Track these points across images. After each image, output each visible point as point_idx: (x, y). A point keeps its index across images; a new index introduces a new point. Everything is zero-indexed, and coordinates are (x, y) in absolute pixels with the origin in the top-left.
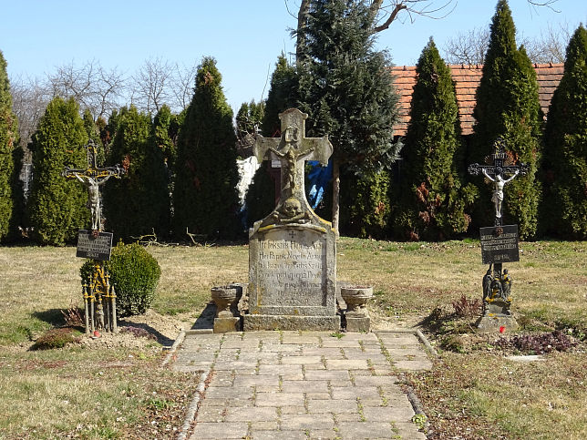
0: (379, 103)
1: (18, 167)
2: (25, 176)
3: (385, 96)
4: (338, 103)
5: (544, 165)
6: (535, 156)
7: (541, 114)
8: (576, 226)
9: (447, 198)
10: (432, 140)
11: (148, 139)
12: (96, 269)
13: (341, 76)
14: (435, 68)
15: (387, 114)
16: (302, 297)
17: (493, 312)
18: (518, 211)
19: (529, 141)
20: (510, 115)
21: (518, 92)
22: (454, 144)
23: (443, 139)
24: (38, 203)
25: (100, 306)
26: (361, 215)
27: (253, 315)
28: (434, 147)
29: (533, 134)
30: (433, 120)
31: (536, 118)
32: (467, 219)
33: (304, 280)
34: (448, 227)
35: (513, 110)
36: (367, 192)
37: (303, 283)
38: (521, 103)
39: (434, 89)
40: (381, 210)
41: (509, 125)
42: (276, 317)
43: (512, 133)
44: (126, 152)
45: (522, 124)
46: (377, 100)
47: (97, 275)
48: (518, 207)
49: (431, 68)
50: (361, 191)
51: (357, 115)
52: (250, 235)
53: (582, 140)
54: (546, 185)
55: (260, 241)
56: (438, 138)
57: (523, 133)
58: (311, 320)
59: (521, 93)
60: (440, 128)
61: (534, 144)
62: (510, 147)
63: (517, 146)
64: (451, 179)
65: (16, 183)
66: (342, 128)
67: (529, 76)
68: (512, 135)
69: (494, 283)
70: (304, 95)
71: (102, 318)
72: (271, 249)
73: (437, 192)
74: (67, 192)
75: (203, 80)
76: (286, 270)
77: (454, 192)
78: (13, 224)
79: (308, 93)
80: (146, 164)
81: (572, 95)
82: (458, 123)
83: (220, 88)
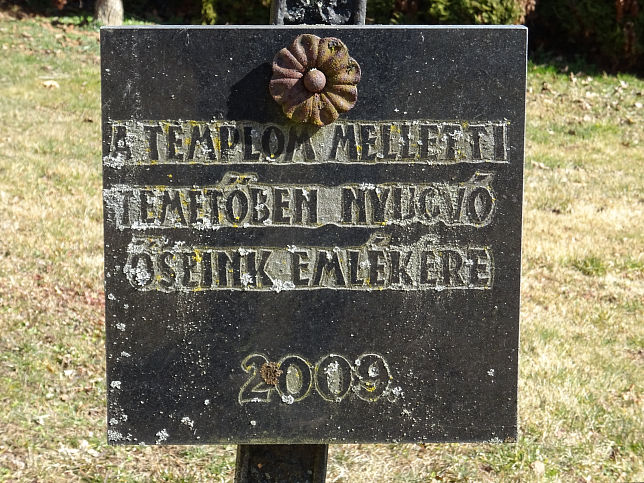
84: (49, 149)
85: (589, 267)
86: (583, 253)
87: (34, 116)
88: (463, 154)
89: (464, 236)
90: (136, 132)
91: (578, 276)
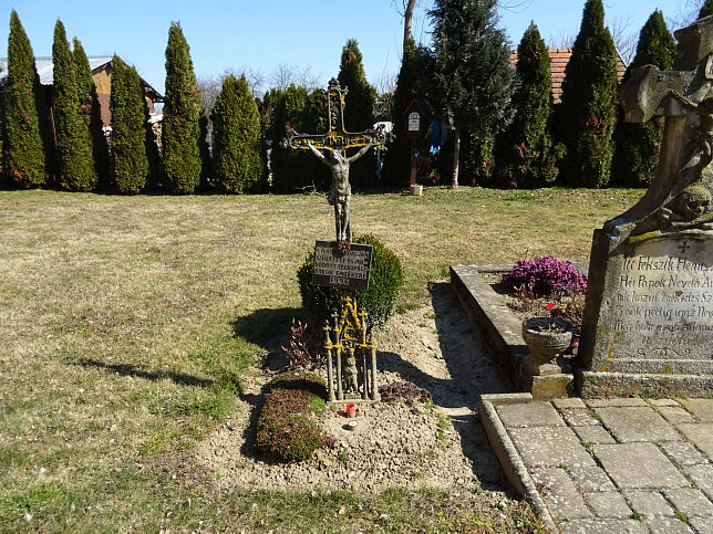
1: (204, 132)
2: (209, 139)
4: (468, 75)
6: (614, 121)
8: (642, 177)
9: (541, 155)
10: (532, 107)
12: (345, 303)
14: (537, 46)
16: (682, 347)
18: (598, 166)
20: (597, 86)
21: (605, 66)
22: (548, 111)
23: (540, 107)
24: (221, 161)
25: (352, 360)
26: (473, 168)
27: (599, 374)
28: (533, 113)
30: (534, 91)
32: (557, 172)
33: (690, 320)
34: (543, 178)
35: (600, 82)
36: (479, 150)
37: (688, 326)
38: (607, 77)
39: (536, 64)
40: (488, 164)
41: (597, 95)
42: (637, 377)
44: (288, 119)
45: (605, 93)
47: (346, 313)
48: (599, 162)
49: (534, 47)
50: (473, 149)
51: (483, 85)
52: (613, 247)
54: (619, 144)
55: (625, 257)
56: (536, 106)
58: (693, 382)
59: (608, 68)
60: (539, 98)
61: (613, 110)
62: (596, 113)
63: (601, 112)
64: (546, 140)
65: (203, 145)
66: (470, 97)
68: (598, 103)
70: (439, 69)
71: (355, 377)
72: (642, 272)
73: (533, 150)
74: (243, 151)
75: (348, 59)
76: (662, 304)
77: (547, 149)
78: (203, 177)
82: (552, 99)
83: (361, 66)
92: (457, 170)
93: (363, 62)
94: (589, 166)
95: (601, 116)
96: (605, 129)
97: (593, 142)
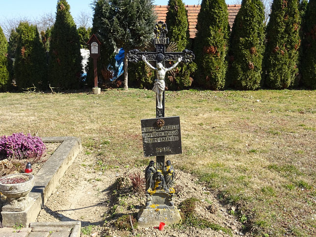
0: (146, 20)
3: (149, 16)
4: (124, 20)
5: (229, 53)
6: (225, 49)
7: (229, 27)
8: (244, 83)
9: (182, 69)
10: (175, 40)
11: (34, 38)
13: (125, 5)
14: (177, 3)
15: (149, 25)
17: (155, 203)
18: (216, 76)
19: (222, 41)
20: (213, 27)
21: (217, 16)
22: (185, 42)
23: (180, 40)
26: (140, 78)
29: (224, 38)
30: (175, 30)
31: (226, 29)
32: (191, 80)
34: (182, 84)
35: (215, 25)
38: (219, 22)
39: (176, 14)
40: (150, 75)
41: (212, 33)
43: (214, 37)
44: (23, 45)
45: (219, 32)
46: (144, 18)
48: (216, 74)
49: (175, 3)
50: (140, 66)
51: (134, 26)
53: (248, 41)
54: (230, 63)
56: (177, 39)
57: (220, 37)
59: (219, 17)
60: (179, 34)
61: (225, 42)
62: (213, 44)
63: (216, 43)
66: (126, 33)
67: (223, 8)
68: (214, 38)
69: (156, 174)
70: (105, 15)
75: (60, 8)
77: (185, 66)
79: (108, 14)
80: (33, 52)
81: (244, 18)
82: (188, 32)
83: (69, 13)
84: (121, 113)
85: (201, 124)
86: (200, 122)
87: (118, 107)
88: (175, 128)
89: (176, 135)
90: (145, 129)
91: (199, 126)
92: (127, 78)
93: (70, 10)
94: (210, 77)
95: (216, 46)
96: (219, 54)
97: (212, 62)
